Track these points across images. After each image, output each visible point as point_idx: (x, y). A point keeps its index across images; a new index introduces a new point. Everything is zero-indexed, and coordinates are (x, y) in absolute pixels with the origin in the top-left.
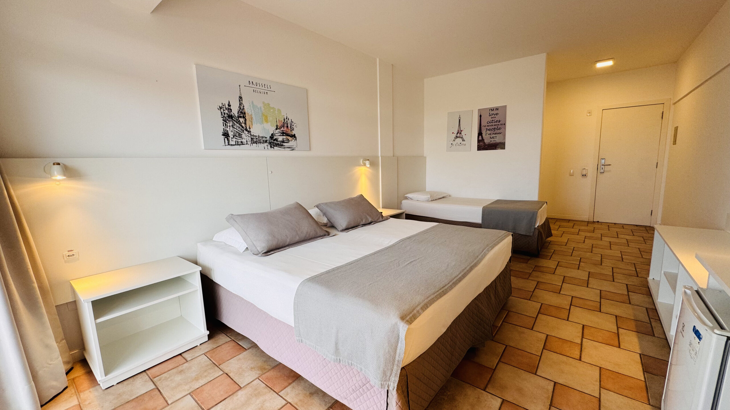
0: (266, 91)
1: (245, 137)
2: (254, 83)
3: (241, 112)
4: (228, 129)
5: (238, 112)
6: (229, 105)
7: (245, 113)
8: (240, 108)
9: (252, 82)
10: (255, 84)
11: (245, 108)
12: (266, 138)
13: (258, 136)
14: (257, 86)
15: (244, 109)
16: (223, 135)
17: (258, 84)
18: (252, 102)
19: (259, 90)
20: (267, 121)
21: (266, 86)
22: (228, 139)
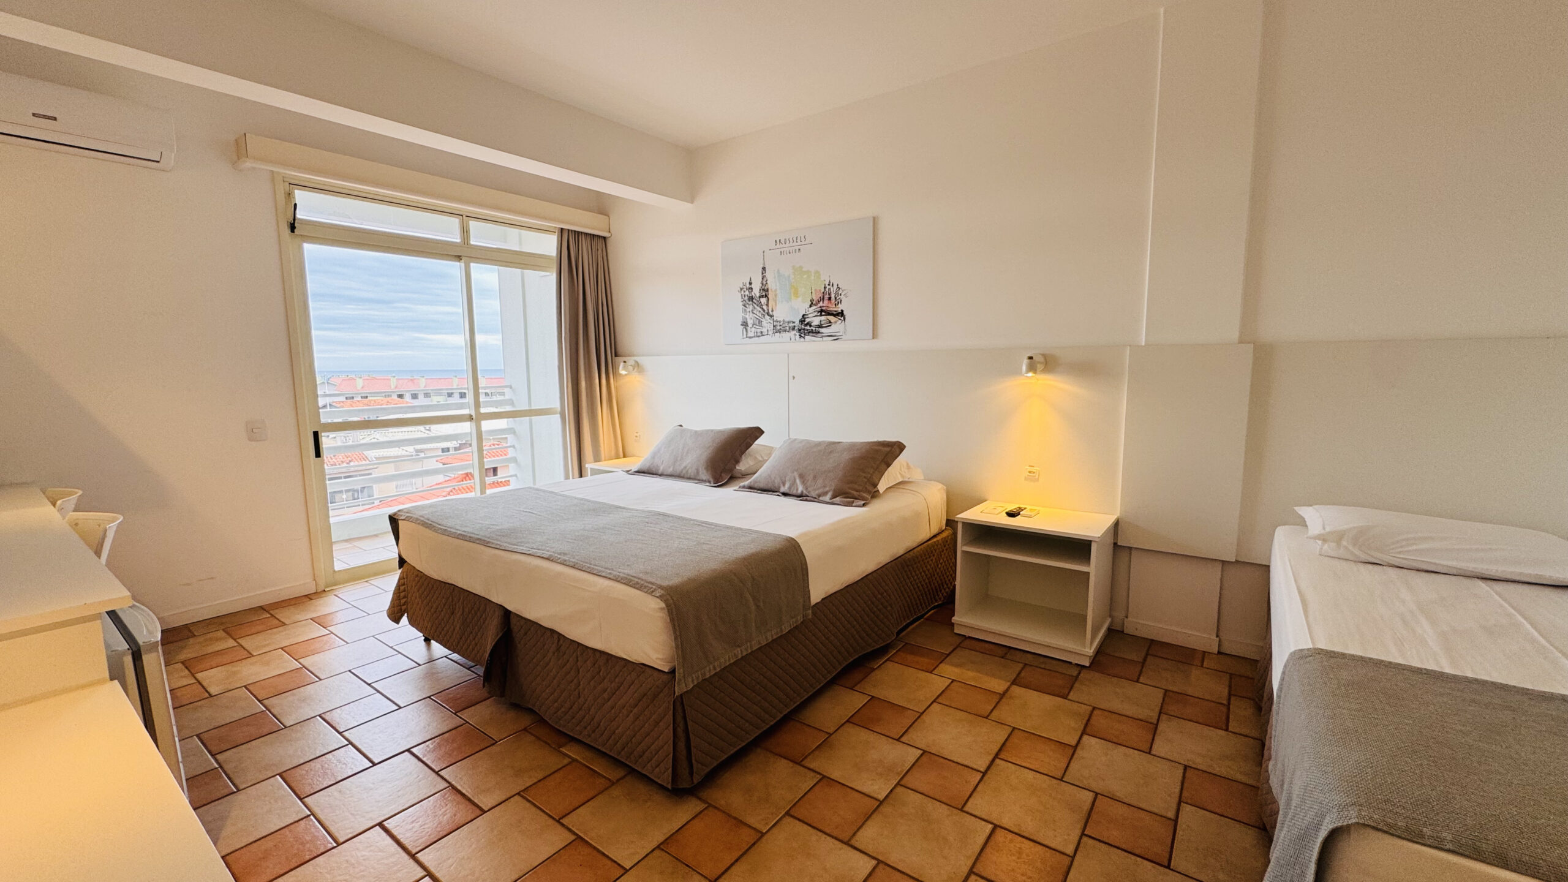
0: (799, 247)
1: (767, 324)
2: (782, 241)
3: (764, 290)
4: (747, 316)
5: (760, 290)
6: (750, 284)
7: (768, 290)
8: (763, 284)
9: (780, 240)
10: (783, 243)
11: (768, 282)
12: (794, 322)
13: (782, 320)
14: (785, 243)
15: (767, 284)
16: (742, 325)
17: (787, 240)
18: (778, 271)
19: (788, 249)
20: (796, 295)
21: (799, 240)
22: (746, 329)
